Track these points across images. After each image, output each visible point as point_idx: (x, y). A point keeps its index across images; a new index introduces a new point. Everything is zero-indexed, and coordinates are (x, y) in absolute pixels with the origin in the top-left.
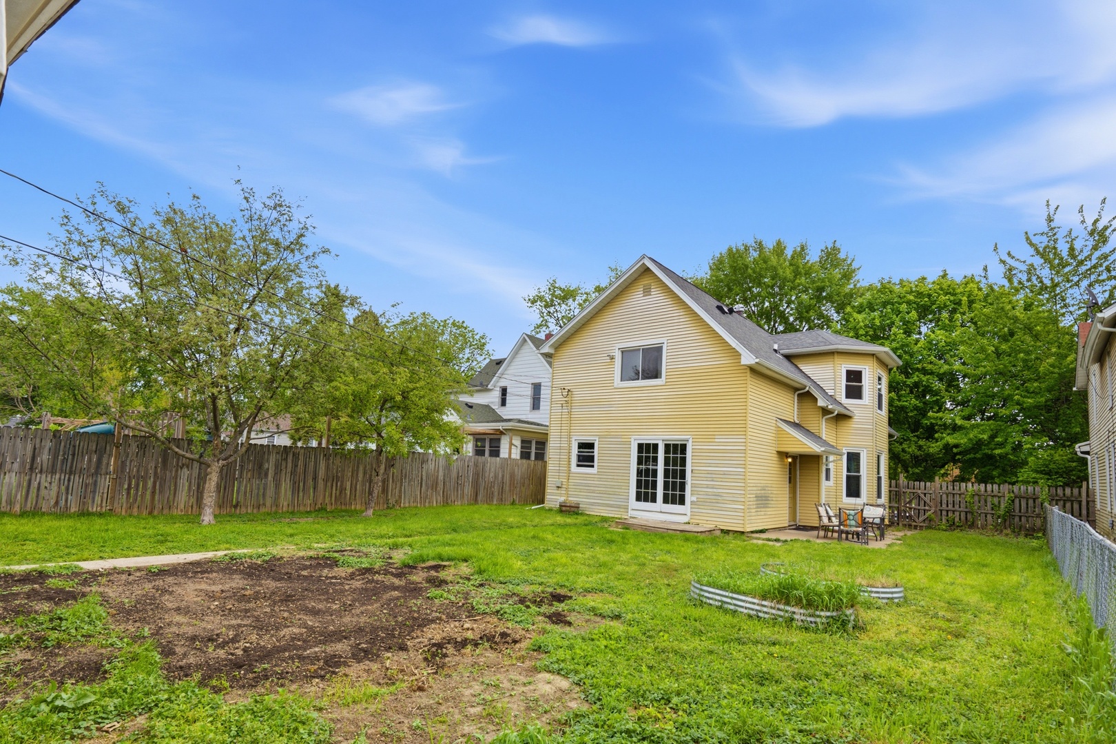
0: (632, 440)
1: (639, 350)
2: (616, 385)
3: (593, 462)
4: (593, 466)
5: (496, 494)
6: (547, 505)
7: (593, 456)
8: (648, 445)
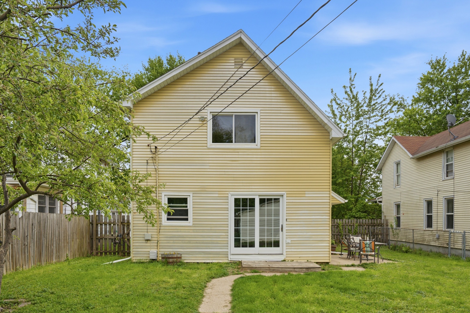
0: (229, 195)
1: (232, 116)
2: (208, 145)
3: (187, 215)
4: (187, 219)
5: (54, 251)
6: (134, 256)
7: (187, 210)
8: (245, 200)
